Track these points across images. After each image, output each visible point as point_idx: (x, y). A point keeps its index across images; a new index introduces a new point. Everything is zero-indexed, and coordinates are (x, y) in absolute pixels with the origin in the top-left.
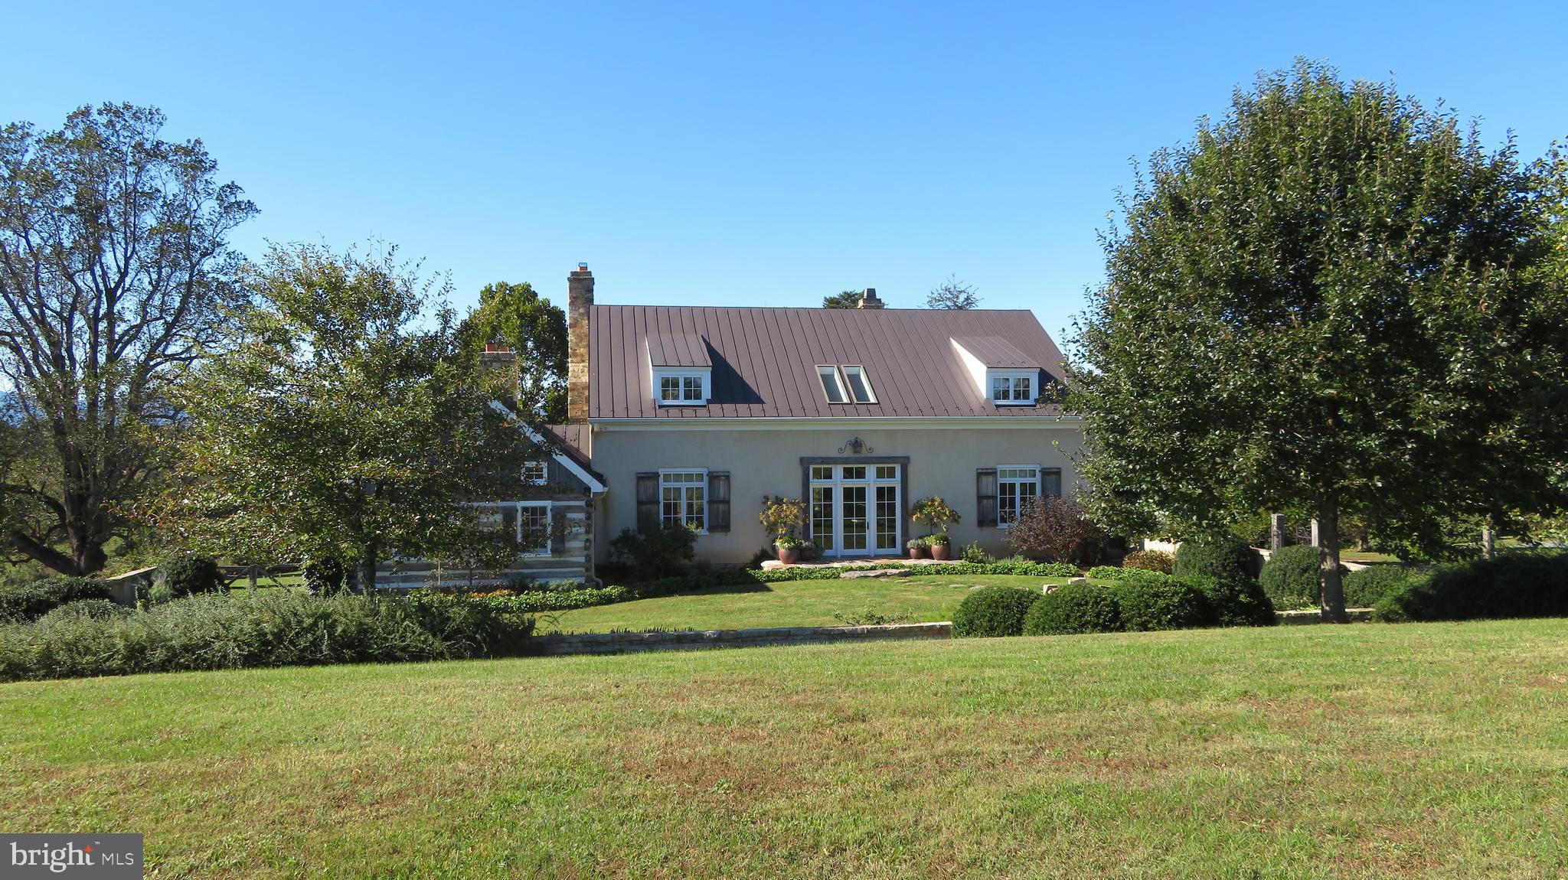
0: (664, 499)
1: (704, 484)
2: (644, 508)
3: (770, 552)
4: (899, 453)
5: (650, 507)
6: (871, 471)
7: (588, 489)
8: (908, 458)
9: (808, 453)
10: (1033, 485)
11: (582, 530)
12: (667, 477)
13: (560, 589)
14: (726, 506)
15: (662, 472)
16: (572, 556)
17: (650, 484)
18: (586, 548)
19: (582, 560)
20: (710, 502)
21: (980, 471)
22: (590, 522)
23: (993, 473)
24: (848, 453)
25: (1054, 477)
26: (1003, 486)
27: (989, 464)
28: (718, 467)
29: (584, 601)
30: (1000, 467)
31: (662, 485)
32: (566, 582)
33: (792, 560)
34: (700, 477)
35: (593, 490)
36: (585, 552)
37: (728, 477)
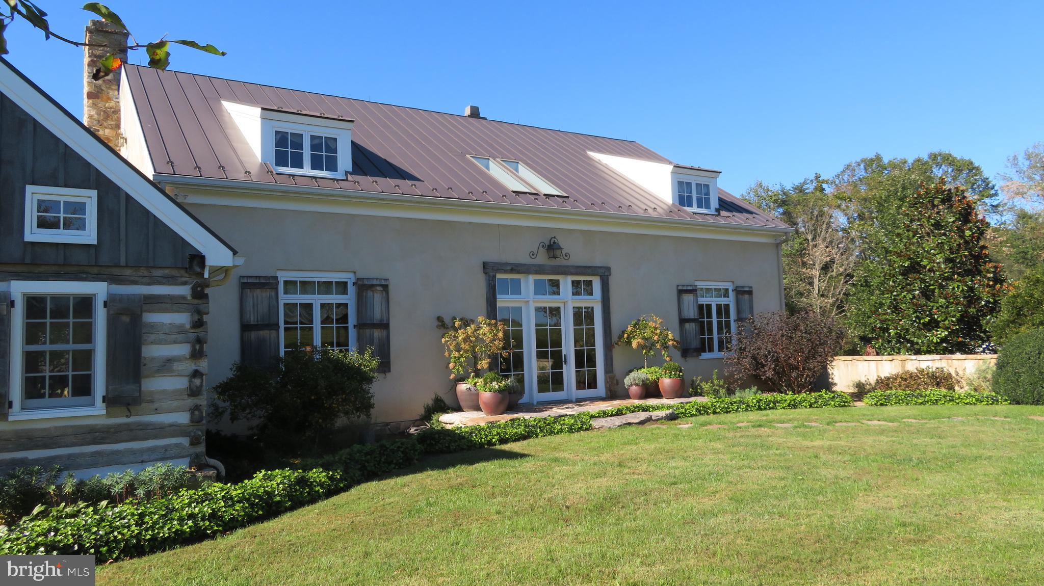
0: (286, 323)
1: (349, 298)
2: (253, 335)
3: (448, 401)
4: (598, 262)
5: (264, 333)
6: (566, 283)
7: (198, 259)
8: (608, 269)
9: (493, 257)
10: (727, 306)
11: (183, 350)
12: (290, 285)
13: (141, 492)
14: (385, 333)
15: (283, 276)
16: (157, 411)
17: (262, 295)
18: (194, 392)
19: (183, 418)
20: (359, 326)
21: (680, 288)
22: (200, 332)
23: (693, 291)
24: (542, 259)
25: (746, 297)
26: (701, 307)
27: (687, 280)
28: (371, 271)
29: (214, 516)
30: (700, 285)
31: (284, 299)
32: (154, 472)
33: (502, 408)
34: (342, 287)
35: (211, 261)
36: (190, 402)
37: (385, 288)
